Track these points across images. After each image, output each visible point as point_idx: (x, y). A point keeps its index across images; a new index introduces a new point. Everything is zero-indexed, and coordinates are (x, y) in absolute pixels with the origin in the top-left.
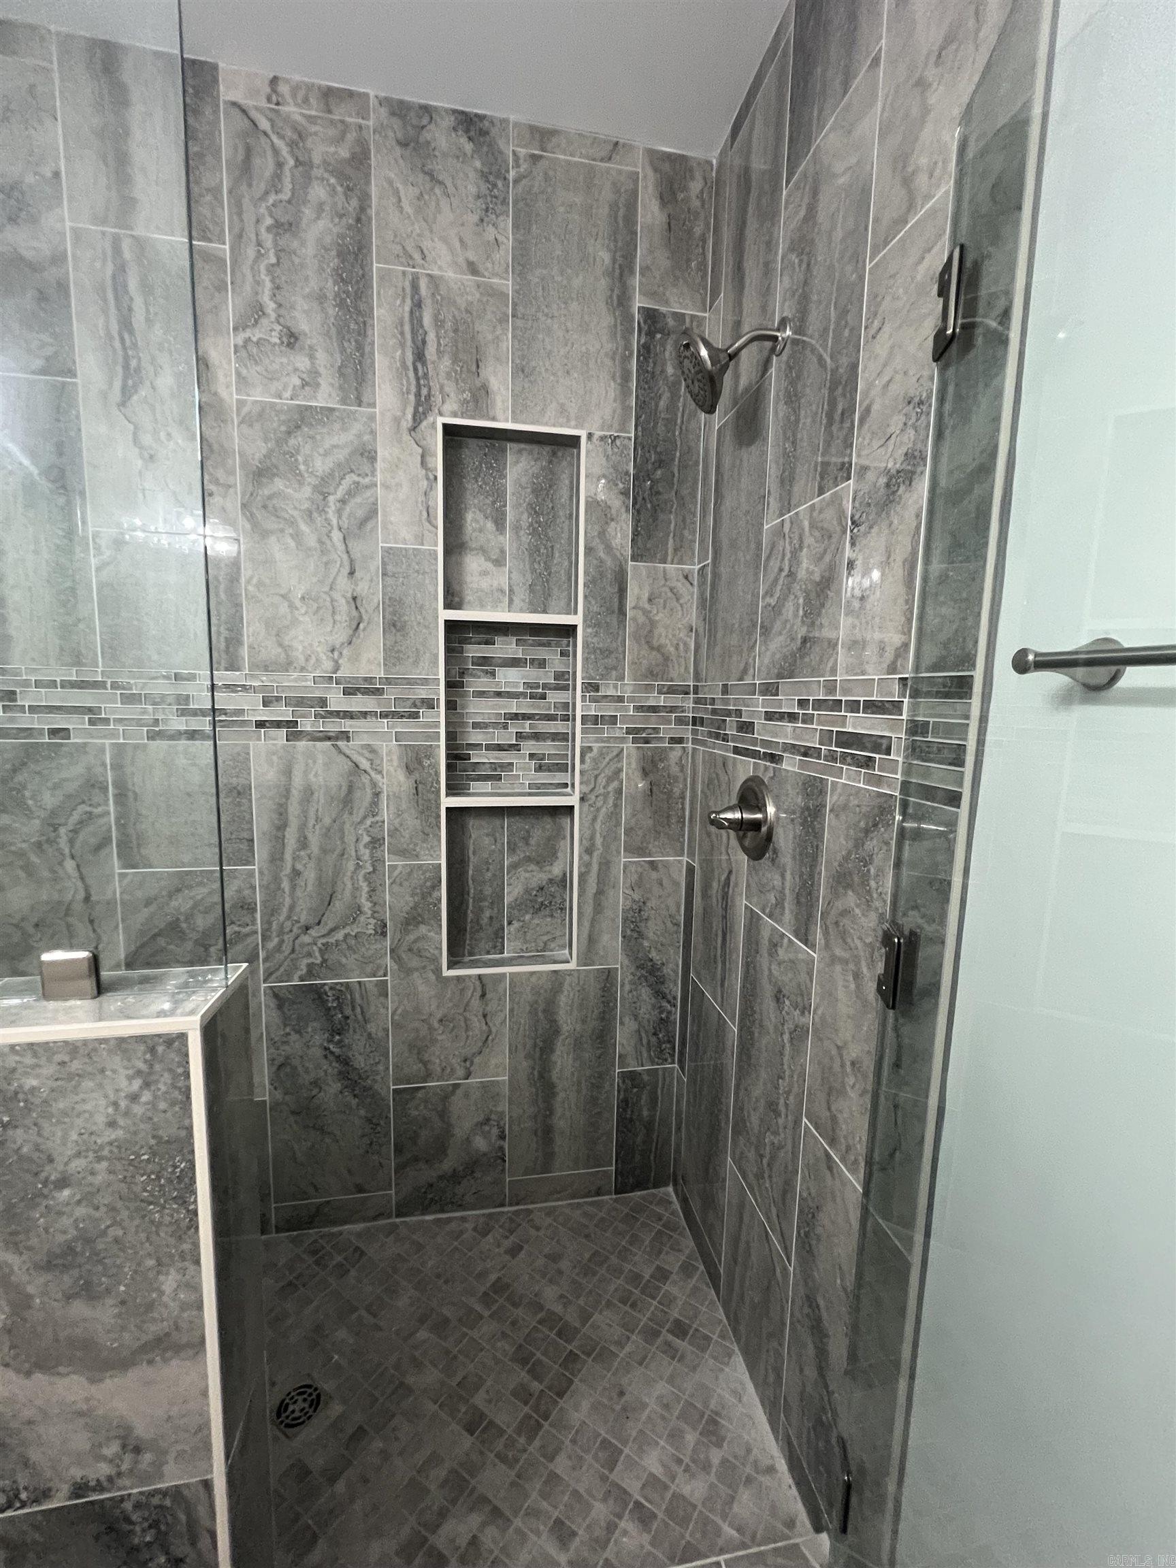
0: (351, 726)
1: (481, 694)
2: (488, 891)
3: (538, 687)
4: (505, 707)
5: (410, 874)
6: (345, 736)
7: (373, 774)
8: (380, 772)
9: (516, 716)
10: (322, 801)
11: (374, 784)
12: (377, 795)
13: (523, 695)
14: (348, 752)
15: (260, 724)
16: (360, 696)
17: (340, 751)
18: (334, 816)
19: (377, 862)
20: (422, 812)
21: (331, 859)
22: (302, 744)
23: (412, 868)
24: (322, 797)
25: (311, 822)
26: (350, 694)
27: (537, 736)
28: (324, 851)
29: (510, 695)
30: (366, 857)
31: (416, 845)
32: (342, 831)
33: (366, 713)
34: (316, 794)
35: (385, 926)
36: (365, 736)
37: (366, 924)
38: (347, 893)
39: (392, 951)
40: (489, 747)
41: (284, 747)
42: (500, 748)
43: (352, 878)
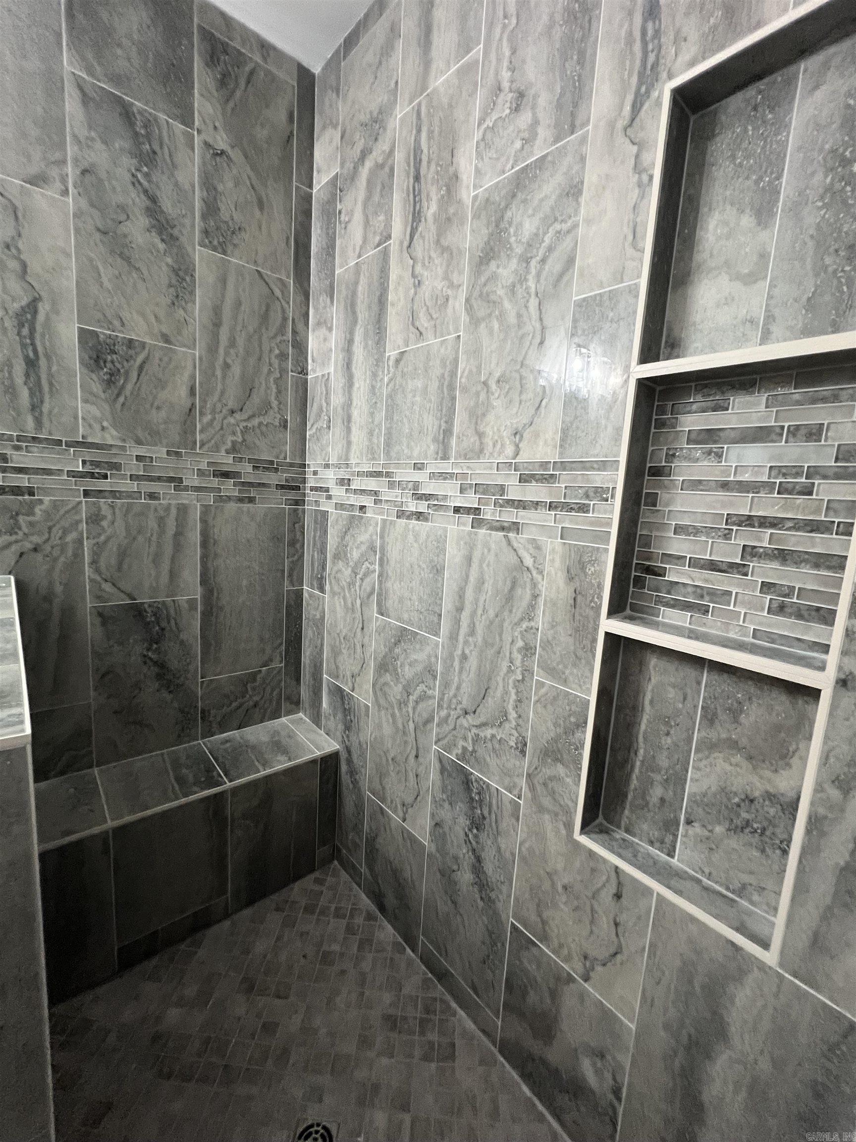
0: (522, 517)
1: (696, 484)
2: (663, 761)
3: (798, 474)
4: (732, 504)
5: (555, 698)
6: (515, 527)
7: (534, 572)
8: (541, 572)
9: (749, 521)
10: (490, 593)
11: (534, 585)
12: (535, 597)
13: (769, 486)
14: (515, 545)
15: (457, 510)
16: (534, 483)
17: (509, 543)
18: (497, 610)
19: (527, 672)
20: (577, 630)
21: (490, 652)
22: (482, 532)
23: (559, 693)
24: (490, 588)
25: (480, 612)
26: (526, 481)
27: (783, 556)
28: (486, 643)
29: (744, 487)
30: (518, 662)
31: (566, 667)
32: (501, 627)
33: (537, 503)
34: (486, 585)
35: (525, 745)
36: (534, 529)
37: (508, 733)
38: (499, 693)
39: (529, 775)
40: (694, 563)
41: (470, 533)
42: (713, 566)
43: (504, 679)
